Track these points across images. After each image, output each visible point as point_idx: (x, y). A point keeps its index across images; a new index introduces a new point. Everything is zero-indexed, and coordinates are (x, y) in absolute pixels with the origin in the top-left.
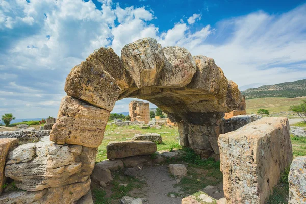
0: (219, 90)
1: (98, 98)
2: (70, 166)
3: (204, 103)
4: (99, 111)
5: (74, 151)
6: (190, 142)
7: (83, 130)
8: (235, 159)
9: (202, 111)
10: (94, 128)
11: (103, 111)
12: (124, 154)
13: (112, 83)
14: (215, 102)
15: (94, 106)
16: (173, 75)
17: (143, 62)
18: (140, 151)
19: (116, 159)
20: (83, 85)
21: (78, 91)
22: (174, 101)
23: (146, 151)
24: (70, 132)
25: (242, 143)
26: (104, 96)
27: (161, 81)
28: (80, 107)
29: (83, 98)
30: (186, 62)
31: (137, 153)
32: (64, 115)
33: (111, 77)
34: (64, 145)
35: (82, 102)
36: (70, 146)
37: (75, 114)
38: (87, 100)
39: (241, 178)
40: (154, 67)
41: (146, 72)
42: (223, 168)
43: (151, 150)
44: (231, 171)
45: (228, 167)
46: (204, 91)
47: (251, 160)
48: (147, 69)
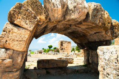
0: (105, 24)
1: (24, 23)
2: (5, 60)
3: (97, 34)
4: (24, 30)
5: (8, 52)
6: (90, 61)
7: (14, 40)
8: (107, 61)
9: (97, 40)
10: (20, 40)
11: (26, 31)
12: (47, 66)
13: (33, 15)
15: (22, 27)
16: (73, 12)
17: (53, 4)
18: (57, 65)
20: (16, 16)
21: (13, 18)
23: (61, 65)
24: (7, 41)
26: (28, 21)
27: (66, 17)
28: (14, 28)
29: (15, 22)
30: (81, 4)
31: (55, 66)
32: (4, 31)
33: (33, 12)
34: (3, 48)
36: (7, 49)
37: (10, 31)
38: (18, 24)
39: (110, 74)
40: (60, 7)
41: (55, 10)
43: (64, 65)
44: (104, 69)
45: (102, 67)
47: (116, 61)
48: (56, 8)
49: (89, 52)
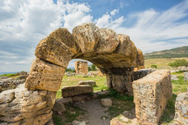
0: (132, 55)
1: (58, 60)
2: (38, 104)
3: (123, 62)
4: (58, 68)
5: (42, 94)
6: (113, 85)
7: (48, 80)
8: (143, 96)
9: (121, 67)
10: (55, 79)
11: (61, 68)
12: (72, 94)
13: (67, 50)
14: (129, 62)
15: (55, 64)
16: (105, 45)
17: (87, 37)
18: (83, 91)
19: (68, 97)
20: (48, 51)
21: (45, 55)
22: (104, 61)
23: (86, 91)
24: (39, 82)
25: (147, 86)
26: (62, 58)
27: (98, 49)
28: (46, 66)
29: (48, 59)
30: (113, 37)
31: (81, 93)
32: (35, 71)
33: (66, 47)
34: (35, 91)
35: (47, 62)
36: (39, 90)
37: (42, 70)
38: (51, 61)
39: (146, 106)
40: (93, 41)
41: (88, 44)
42: (135, 101)
43: (90, 91)
44: (140, 102)
45: (138, 100)
46: (123, 55)
47: (152, 96)
48: (89, 42)
49: (112, 76)
